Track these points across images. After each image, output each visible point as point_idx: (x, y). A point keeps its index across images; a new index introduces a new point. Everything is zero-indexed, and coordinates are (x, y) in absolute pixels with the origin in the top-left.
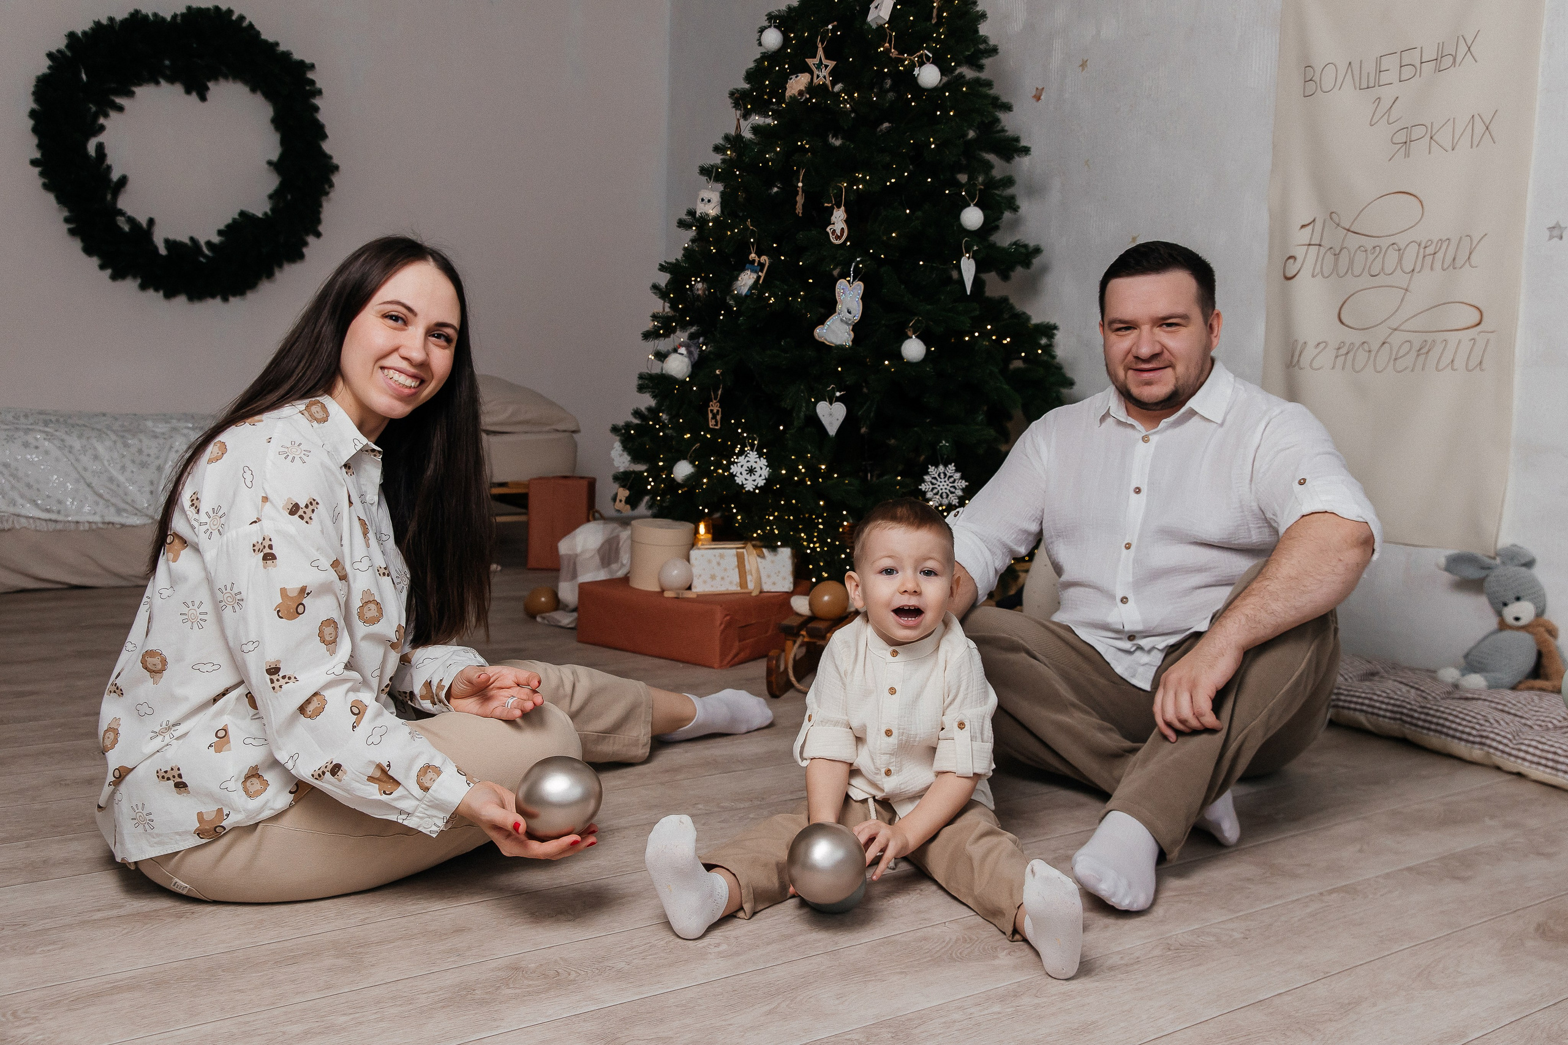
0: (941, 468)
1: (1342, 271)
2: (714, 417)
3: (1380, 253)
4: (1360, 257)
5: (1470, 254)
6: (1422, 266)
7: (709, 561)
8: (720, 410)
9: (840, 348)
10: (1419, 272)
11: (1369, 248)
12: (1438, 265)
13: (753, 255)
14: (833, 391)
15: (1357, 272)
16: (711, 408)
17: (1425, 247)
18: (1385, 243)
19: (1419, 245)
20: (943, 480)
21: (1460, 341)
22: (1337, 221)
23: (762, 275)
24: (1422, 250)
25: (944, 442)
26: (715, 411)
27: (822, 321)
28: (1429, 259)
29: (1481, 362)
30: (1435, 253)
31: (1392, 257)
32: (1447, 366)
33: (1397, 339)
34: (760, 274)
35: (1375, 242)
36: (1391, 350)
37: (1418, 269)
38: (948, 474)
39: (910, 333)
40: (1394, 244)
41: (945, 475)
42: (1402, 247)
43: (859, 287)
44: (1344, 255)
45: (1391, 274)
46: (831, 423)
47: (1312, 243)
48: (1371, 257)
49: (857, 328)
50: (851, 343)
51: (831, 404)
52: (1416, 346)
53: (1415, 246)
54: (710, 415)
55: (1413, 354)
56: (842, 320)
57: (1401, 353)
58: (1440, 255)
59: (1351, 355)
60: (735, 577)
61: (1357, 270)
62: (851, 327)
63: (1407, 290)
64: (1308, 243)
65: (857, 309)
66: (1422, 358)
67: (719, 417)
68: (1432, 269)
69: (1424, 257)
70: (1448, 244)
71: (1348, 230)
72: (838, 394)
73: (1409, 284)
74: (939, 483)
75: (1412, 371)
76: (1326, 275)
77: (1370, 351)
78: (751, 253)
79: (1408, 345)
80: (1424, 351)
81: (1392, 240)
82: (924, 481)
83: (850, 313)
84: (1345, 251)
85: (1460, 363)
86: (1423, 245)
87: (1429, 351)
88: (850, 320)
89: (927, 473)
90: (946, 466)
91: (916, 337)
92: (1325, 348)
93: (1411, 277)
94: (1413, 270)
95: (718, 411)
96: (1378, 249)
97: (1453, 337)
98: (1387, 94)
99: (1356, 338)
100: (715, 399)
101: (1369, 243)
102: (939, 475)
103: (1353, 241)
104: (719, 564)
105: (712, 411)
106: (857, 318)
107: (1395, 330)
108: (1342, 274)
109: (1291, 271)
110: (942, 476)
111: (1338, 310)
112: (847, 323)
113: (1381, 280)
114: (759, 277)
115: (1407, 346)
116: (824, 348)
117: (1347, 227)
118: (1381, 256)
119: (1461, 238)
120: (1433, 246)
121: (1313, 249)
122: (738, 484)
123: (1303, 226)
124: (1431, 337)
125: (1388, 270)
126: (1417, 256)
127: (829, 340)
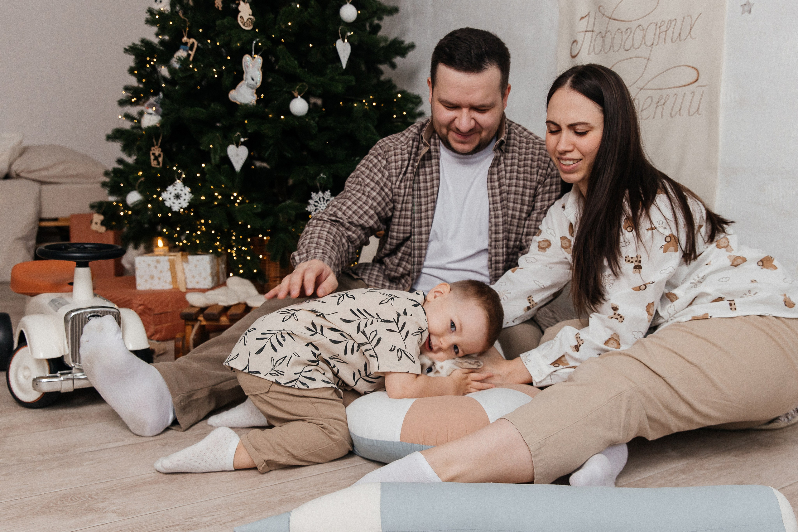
0: (321, 194)
1: (607, 49)
2: (156, 158)
3: (630, 33)
4: (618, 37)
5: (691, 29)
6: (658, 41)
7: (149, 265)
8: (162, 154)
9: (246, 105)
10: (657, 45)
11: (624, 29)
12: (669, 39)
13: (185, 39)
14: (239, 138)
15: (616, 49)
16: (153, 152)
17: (660, 27)
18: (633, 25)
19: (656, 25)
20: (322, 203)
21: (685, 94)
22: (604, 12)
23: (192, 53)
24: (658, 29)
25: (322, 175)
26: (157, 154)
27: (234, 87)
28: (663, 35)
29: (698, 109)
30: (666, 31)
31: (639, 34)
32: (677, 113)
33: (643, 95)
34: (190, 52)
35: (627, 25)
37: (655, 43)
38: (326, 198)
39: (296, 94)
40: (639, 26)
41: (324, 199)
42: (645, 27)
43: (259, 60)
44: (608, 36)
45: (638, 48)
46: (237, 162)
47: (588, 30)
48: (625, 37)
49: (258, 91)
50: (255, 103)
51: (237, 146)
52: (655, 100)
53: (654, 25)
54: (152, 157)
55: (654, 105)
56: (247, 86)
57: (645, 106)
58: (670, 32)
60: (168, 277)
62: (254, 91)
63: (648, 59)
64: (585, 30)
65: (258, 77)
66: (660, 108)
67: (161, 159)
68: (665, 42)
69: (660, 34)
70: (676, 23)
71: (610, 18)
72: (242, 140)
73: (650, 55)
74: (319, 205)
75: (654, 118)
76: (597, 52)
78: (183, 37)
79: (650, 99)
80: (662, 102)
81: (638, 23)
82: (309, 204)
83: (253, 79)
84: (608, 34)
85: (684, 111)
86: (658, 25)
87: (665, 103)
88: (253, 85)
89: (311, 198)
90: (323, 192)
91: (302, 97)
93: (652, 48)
94: (652, 44)
95: (160, 155)
96: (629, 30)
97: (680, 91)
100: (157, 145)
101: (623, 26)
102: (319, 199)
103: (614, 26)
104: (156, 267)
105: (154, 154)
106: (259, 84)
107: (641, 89)
108: (606, 51)
109: (575, 49)
110: (322, 199)
112: (252, 88)
113: (632, 52)
114: (189, 55)
116: (234, 106)
117: (610, 16)
118: (631, 35)
119: (684, 18)
120: (665, 25)
121: (589, 34)
122: (167, 207)
123: (582, 18)
124: (665, 93)
125: (636, 46)
126: (655, 33)
127: (239, 100)
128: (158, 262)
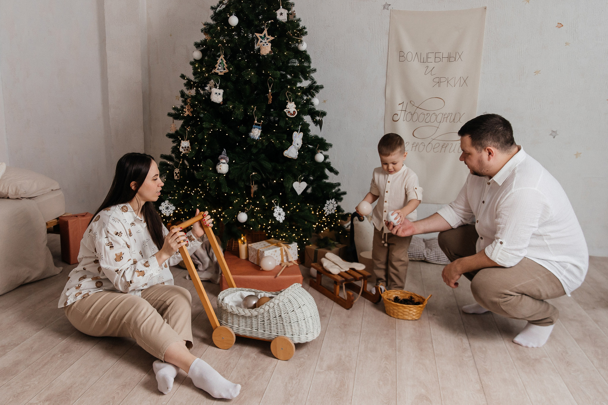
0: (330, 201)
4: (422, 117)
5: (460, 119)
6: (443, 120)
10: (442, 122)
11: (426, 114)
12: (448, 120)
14: (301, 177)
18: (431, 113)
19: (443, 114)
21: (456, 144)
22: (413, 104)
24: (443, 116)
28: (445, 119)
30: (447, 117)
31: (434, 117)
32: (452, 151)
33: (434, 142)
35: (428, 112)
36: (432, 145)
37: (442, 121)
38: (332, 203)
40: (434, 113)
42: (437, 114)
43: (301, 135)
46: (299, 191)
47: (403, 110)
48: (426, 117)
49: (300, 151)
50: (297, 157)
51: (300, 182)
52: (441, 145)
53: (441, 114)
55: (440, 147)
56: (294, 148)
57: (436, 147)
58: (449, 118)
59: (418, 146)
61: (421, 120)
62: (297, 150)
63: (438, 128)
64: (401, 110)
65: (300, 143)
66: (444, 149)
68: (446, 122)
69: (444, 118)
71: (418, 107)
72: (303, 178)
73: (439, 126)
74: (329, 206)
75: (440, 152)
76: (408, 121)
77: (424, 146)
78: (255, 120)
80: (445, 146)
82: (325, 206)
83: (298, 145)
84: (416, 114)
85: (456, 150)
86: (444, 115)
89: (326, 203)
92: (409, 144)
93: (440, 124)
94: (440, 122)
96: (429, 114)
97: (454, 143)
98: (431, 65)
99: (420, 141)
101: (425, 112)
102: (330, 203)
103: (419, 111)
104: (274, 255)
106: (300, 147)
107: (434, 139)
108: (414, 121)
109: (396, 118)
111: (413, 131)
113: (429, 124)
115: (437, 145)
118: (430, 117)
119: (456, 113)
120: (447, 115)
121: (403, 112)
122: (277, 221)
123: (399, 104)
124: (446, 143)
125: (432, 121)
126: (442, 118)
127: (290, 156)
128: (276, 251)
